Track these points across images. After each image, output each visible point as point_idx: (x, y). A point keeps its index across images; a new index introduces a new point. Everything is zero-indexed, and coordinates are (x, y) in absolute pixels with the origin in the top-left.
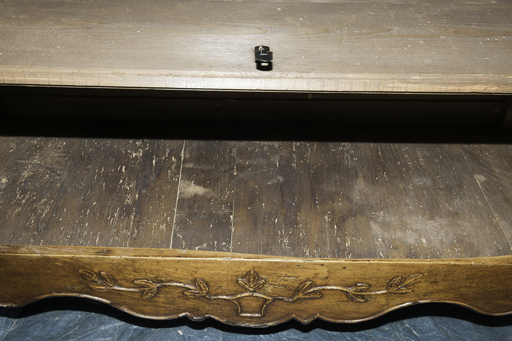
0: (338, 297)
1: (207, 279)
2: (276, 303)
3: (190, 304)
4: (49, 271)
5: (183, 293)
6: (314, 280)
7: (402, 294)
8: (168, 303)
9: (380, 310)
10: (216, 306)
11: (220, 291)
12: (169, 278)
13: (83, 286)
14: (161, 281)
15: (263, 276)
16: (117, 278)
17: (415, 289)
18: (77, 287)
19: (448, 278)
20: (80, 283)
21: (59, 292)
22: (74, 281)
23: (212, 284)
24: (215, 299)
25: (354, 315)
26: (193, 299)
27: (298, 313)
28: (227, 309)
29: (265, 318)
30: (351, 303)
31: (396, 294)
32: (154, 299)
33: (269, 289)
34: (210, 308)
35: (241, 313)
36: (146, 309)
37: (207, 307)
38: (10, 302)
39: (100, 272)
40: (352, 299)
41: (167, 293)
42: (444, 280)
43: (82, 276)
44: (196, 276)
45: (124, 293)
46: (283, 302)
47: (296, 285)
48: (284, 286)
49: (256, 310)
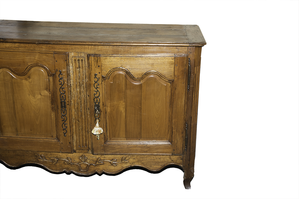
0: (108, 164)
1: (71, 158)
2: (91, 166)
3: (66, 166)
4: (27, 154)
5: (64, 162)
6: (101, 158)
7: (126, 163)
8: (60, 166)
9: (121, 169)
10: (74, 167)
11: (74, 162)
12: (60, 157)
13: (36, 160)
14: (58, 158)
15: (86, 157)
16: (46, 157)
17: (129, 161)
18: (34, 160)
19: (137, 157)
20: (36, 159)
21: (29, 162)
22: (34, 158)
23: (72, 159)
24: (73, 165)
25: (114, 171)
26: (67, 164)
27: (97, 170)
28: (77, 168)
29: (88, 172)
30: (112, 166)
31: (124, 163)
32: (56, 164)
33: (88, 161)
34: (72, 168)
35: (81, 169)
36: (54, 168)
37: (71, 168)
38: (15, 165)
39: (41, 155)
40: (112, 165)
41: (59, 162)
42: (137, 158)
43: (36, 156)
44: (68, 156)
45: (47, 162)
46: (93, 166)
47: (96, 160)
48: (92, 160)
49: (85, 168)
